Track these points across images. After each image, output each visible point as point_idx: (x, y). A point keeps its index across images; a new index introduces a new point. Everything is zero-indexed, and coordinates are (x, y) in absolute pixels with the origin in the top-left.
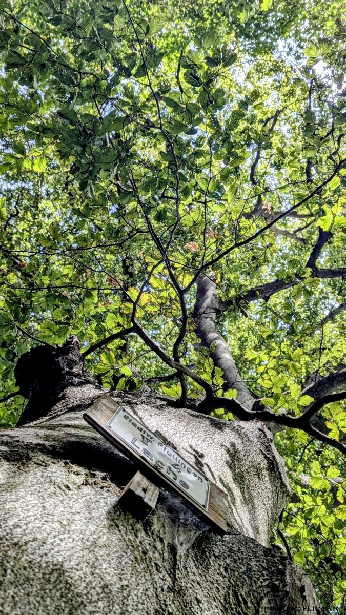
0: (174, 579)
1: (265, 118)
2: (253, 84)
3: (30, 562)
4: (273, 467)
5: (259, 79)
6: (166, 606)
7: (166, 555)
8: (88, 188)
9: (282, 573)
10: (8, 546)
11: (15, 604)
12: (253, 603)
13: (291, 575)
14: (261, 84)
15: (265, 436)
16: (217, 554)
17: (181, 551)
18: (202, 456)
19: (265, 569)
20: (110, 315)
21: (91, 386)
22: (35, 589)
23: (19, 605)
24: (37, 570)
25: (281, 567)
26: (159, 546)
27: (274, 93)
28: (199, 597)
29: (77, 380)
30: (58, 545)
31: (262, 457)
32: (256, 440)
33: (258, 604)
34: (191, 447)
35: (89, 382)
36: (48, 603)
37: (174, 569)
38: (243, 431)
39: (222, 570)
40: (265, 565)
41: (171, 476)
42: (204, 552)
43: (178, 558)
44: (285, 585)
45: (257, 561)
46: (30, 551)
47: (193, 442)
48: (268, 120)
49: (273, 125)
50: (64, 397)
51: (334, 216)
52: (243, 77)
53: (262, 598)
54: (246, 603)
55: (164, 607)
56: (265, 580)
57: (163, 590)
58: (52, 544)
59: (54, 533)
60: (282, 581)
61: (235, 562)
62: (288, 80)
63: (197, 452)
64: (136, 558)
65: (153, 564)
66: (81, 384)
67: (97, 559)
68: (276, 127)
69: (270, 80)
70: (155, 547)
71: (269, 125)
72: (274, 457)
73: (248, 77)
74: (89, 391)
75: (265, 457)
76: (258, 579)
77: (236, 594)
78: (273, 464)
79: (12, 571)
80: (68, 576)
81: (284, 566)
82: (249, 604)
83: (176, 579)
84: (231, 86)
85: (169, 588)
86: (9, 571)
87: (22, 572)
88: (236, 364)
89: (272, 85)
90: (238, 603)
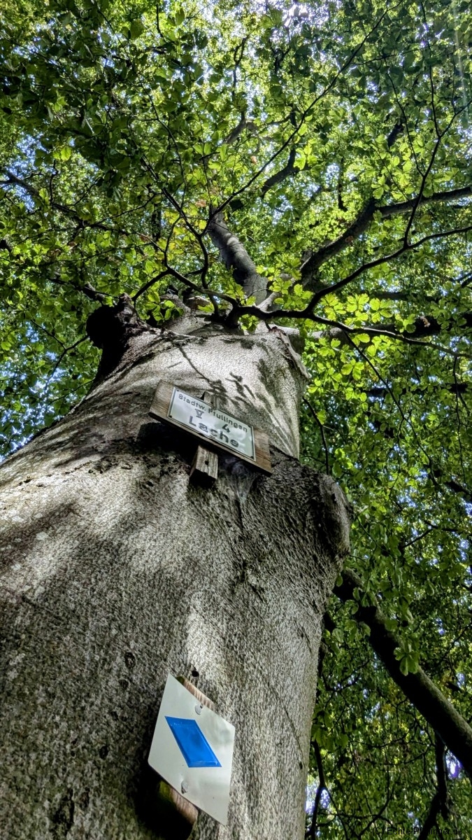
0: (242, 527)
1: (234, 47)
2: (220, 19)
3: (137, 575)
4: (293, 365)
5: (224, 14)
6: (240, 555)
7: (232, 508)
8: (115, 194)
9: (317, 489)
10: (118, 569)
11: (135, 624)
12: (300, 520)
13: (324, 488)
14: (226, 18)
15: (283, 342)
16: (268, 489)
17: (243, 500)
18: (240, 379)
19: (304, 489)
20: (148, 262)
21: (148, 332)
22: (146, 600)
23: (137, 622)
24: (143, 581)
25: (315, 484)
26: (226, 503)
27: (238, 24)
28: (262, 533)
29: (134, 330)
30: (154, 546)
31: (283, 360)
32: (277, 348)
33: (304, 518)
34: (231, 374)
35: (145, 330)
36: (157, 608)
37: (240, 518)
38: (266, 343)
39: (274, 502)
40: (303, 486)
41: (223, 441)
42: (259, 492)
43: (241, 507)
44: (321, 499)
45: (298, 484)
46: (134, 565)
47: (232, 369)
48: (238, 48)
49: (242, 52)
50: (128, 347)
51: (307, 155)
52: (211, 14)
53: (306, 514)
54: (295, 521)
55: (239, 557)
56: (305, 498)
57: (235, 542)
58: (149, 548)
59: (149, 537)
60: (318, 495)
61: (282, 491)
62: (248, 12)
63: (236, 377)
64: (212, 525)
65: (225, 524)
66: (139, 333)
67: (184, 543)
68: (245, 53)
69: (234, 14)
70: (223, 507)
71: (239, 51)
72: (292, 357)
73: (215, 14)
74: (147, 338)
75: (286, 359)
76: (301, 499)
77: (287, 519)
78: (292, 363)
79: (126, 592)
80: (167, 573)
81: (318, 482)
82: (298, 522)
83: (243, 527)
84: (202, 25)
85: (239, 537)
86: (124, 594)
87: (134, 588)
88: (249, 253)
89: (235, 19)
90: (290, 525)
